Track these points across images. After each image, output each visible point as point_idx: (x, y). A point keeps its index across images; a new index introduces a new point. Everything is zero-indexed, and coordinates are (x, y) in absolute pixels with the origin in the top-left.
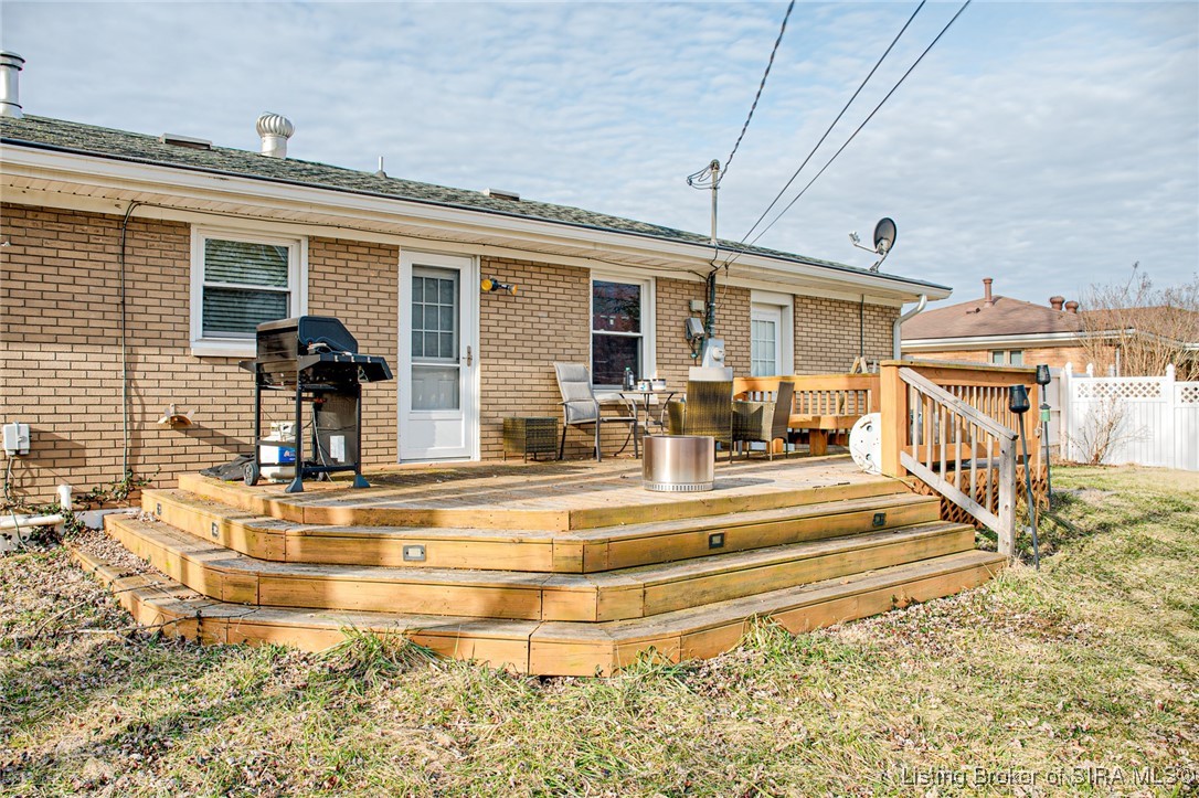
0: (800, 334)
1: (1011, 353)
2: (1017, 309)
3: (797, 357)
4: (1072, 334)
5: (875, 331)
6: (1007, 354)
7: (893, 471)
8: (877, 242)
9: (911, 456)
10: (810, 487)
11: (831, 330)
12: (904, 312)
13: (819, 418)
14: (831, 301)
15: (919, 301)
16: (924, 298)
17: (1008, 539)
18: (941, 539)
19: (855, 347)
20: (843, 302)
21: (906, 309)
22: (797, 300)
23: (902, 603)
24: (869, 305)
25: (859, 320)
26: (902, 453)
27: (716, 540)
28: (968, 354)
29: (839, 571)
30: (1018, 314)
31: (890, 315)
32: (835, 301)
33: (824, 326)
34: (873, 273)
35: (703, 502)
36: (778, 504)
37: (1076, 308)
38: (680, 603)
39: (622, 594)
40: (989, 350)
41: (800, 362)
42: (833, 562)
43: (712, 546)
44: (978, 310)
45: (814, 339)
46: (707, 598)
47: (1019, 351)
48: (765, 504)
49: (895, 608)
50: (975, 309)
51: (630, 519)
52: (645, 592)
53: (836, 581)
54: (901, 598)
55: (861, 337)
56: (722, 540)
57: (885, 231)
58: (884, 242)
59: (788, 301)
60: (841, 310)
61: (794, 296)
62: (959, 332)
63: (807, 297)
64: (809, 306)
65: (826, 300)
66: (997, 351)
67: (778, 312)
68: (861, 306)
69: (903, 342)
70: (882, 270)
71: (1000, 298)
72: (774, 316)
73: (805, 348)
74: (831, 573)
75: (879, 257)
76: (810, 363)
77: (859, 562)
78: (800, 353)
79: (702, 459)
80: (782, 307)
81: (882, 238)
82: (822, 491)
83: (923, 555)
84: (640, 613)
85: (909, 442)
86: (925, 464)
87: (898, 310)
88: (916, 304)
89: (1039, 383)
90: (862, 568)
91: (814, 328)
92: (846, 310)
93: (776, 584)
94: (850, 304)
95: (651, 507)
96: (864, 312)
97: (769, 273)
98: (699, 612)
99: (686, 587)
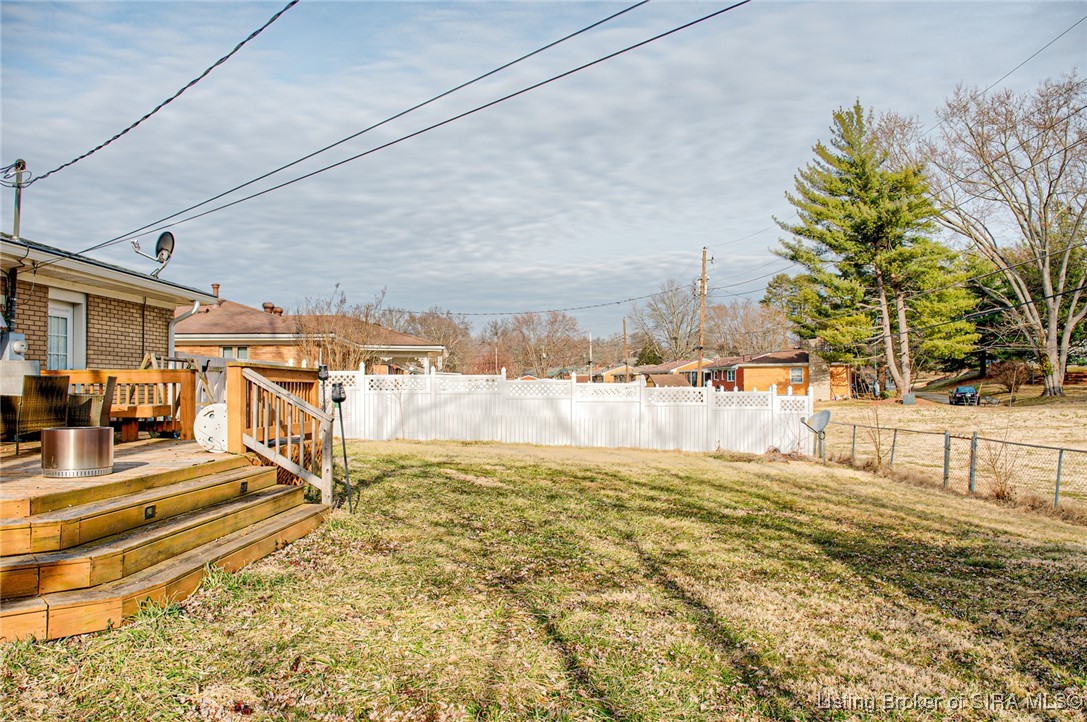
0: (92, 330)
1: (239, 349)
2: (242, 313)
3: (90, 352)
4: (291, 336)
5: (154, 331)
6: (235, 350)
7: (238, 449)
8: (158, 251)
9: (251, 436)
10: (190, 465)
11: (117, 327)
12: (177, 314)
13: (135, 409)
14: (119, 301)
15: (193, 305)
16: (197, 304)
17: (329, 493)
18: (287, 497)
19: (138, 343)
20: (129, 303)
21: (179, 311)
22: (90, 299)
23: (280, 546)
24: (150, 306)
25: (141, 320)
26: (244, 435)
27: (150, 512)
28: (203, 348)
29: (234, 527)
30: (244, 317)
31: (166, 317)
32: (123, 301)
33: (104, 323)
34: (154, 278)
35: (125, 483)
36: (173, 480)
37: (281, 312)
38: (145, 563)
39: (108, 561)
40: (220, 346)
41: (92, 357)
42: (231, 520)
43: (147, 517)
44: (208, 311)
45: (104, 336)
46: (161, 557)
47: (245, 348)
48: (164, 481)
49: (277, 550)
50: (205, 310)
51: (75, 501)
52: (124, 557)
53: (235, 534)
54: (280, 542)
55: (143, 334)
56: (154, 512)
57: (165, 241)
58: (164, 252)
59: (81, 300)
60: (127, 309)
61: (87, 295)
62: (195, 329)
63: (98, 297)
64: (101, 305)
65: (115, 300)
66: (228, 347)
67: (71, 309)
68: (143, 307)
69: (176, 336)
70: (161, 276)
71: (224, 301)
72: (67, 312)
73: (96, 344)
74: (229, 529)
75: (160, 266)
76: (100, 357)
77: (245, 519)
78: (91, 347)
79: (105, 447)
80: (74, 305)
81: (162, 249)
82: (199, 468)
83: (278, 510)
84: (119, 575)
85: (249, 426)
86: (262, 442)
87: (172, 311)
88: (191, 307)
89: (321, 378)
90: (247, 523)
91: (104, 326)
92: (131, 310)
93: (200, 542)
94: (134, 305)
95: (89, 490)
96: (146, 313)
97: (73, 273)
98: (163, 567)
99: (149, 550)
